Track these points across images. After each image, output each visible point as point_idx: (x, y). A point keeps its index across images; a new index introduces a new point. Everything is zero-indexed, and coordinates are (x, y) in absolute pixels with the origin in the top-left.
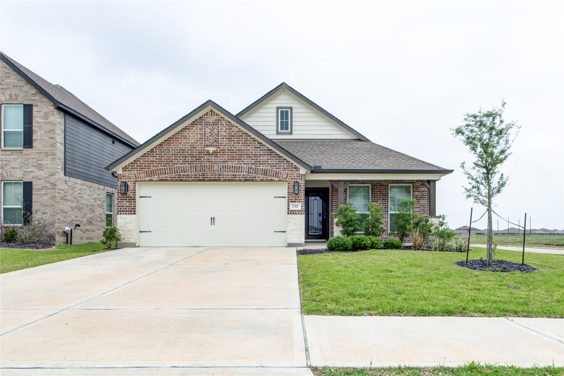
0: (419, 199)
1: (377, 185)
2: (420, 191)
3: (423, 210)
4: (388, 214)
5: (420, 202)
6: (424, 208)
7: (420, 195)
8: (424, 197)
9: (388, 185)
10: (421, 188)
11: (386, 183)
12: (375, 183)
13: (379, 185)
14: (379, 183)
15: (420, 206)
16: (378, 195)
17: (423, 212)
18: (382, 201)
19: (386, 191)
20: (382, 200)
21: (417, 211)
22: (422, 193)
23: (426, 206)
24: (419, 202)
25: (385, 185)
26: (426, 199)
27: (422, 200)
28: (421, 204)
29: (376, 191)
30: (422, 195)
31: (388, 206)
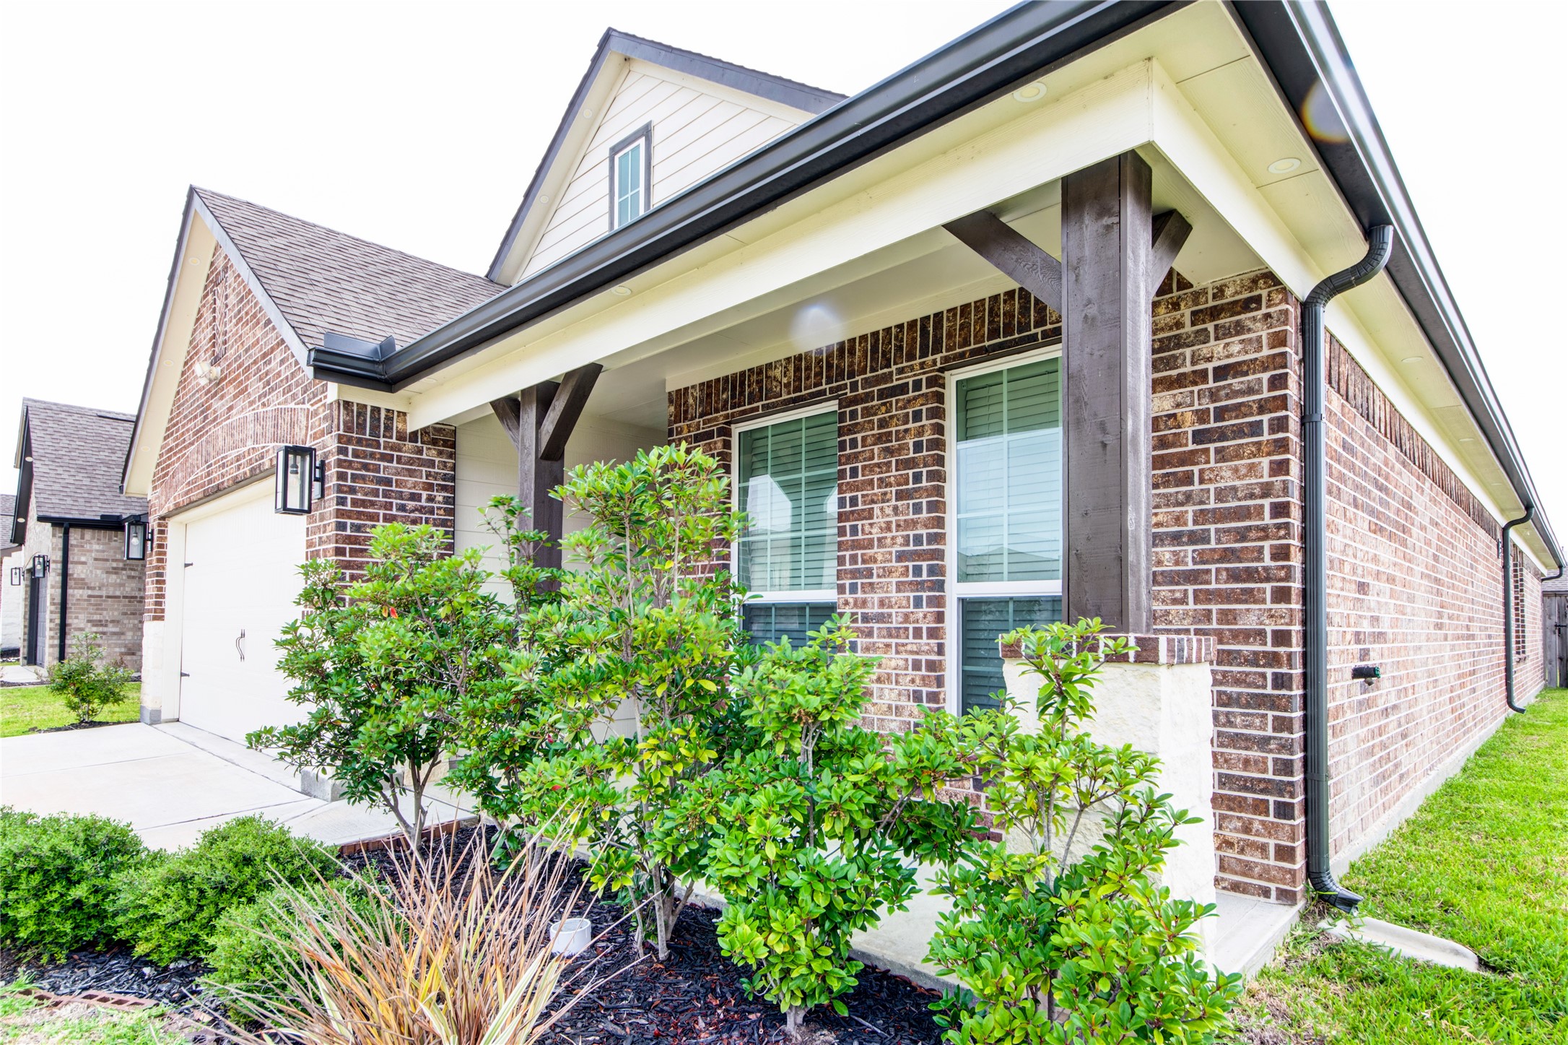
0: (1188, 458)
1: (868, 397)
2: (1203, 375)
3: (1227, 555)
4: (939, 602)
5: (1197, 486)
6: (1242, 535)
7: (1202, 416)
8: (1239, 432)
9: (936, 381)
10: (1204, 350)
11: (922, 365)
12: (854, 387)
13: (882, 394)
14: (879, 380)
15: (1201, 517)
16: (871, 469)
17: (1234, 576)
18: (896, 509)
19: (920, 432)
20: (900, 496)
21: (1169, 567)
22: (1214, 395)
23: (1267, 520)
24: (1188, 479)
25: (917, 386)
26: (1259, 449)
27: (1222, 455)
28: (1212, 505)
29: (864, 439)
30: (1221, 414)
31: (939, 538)
